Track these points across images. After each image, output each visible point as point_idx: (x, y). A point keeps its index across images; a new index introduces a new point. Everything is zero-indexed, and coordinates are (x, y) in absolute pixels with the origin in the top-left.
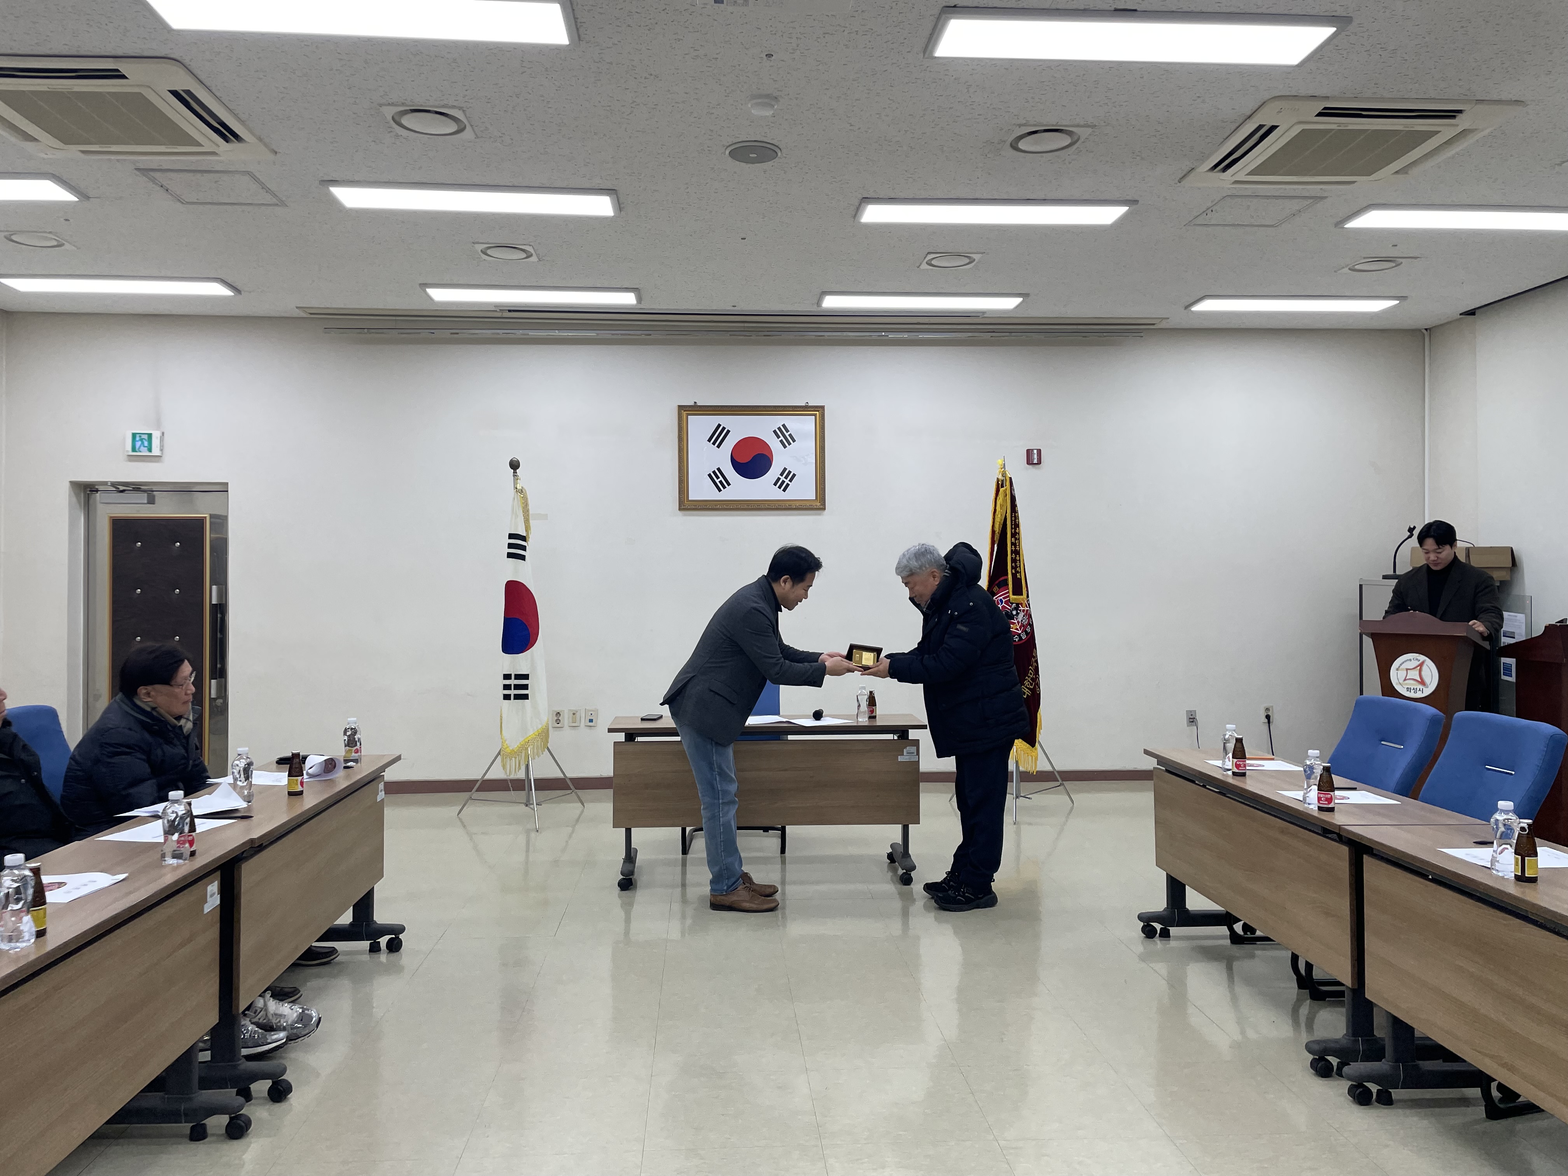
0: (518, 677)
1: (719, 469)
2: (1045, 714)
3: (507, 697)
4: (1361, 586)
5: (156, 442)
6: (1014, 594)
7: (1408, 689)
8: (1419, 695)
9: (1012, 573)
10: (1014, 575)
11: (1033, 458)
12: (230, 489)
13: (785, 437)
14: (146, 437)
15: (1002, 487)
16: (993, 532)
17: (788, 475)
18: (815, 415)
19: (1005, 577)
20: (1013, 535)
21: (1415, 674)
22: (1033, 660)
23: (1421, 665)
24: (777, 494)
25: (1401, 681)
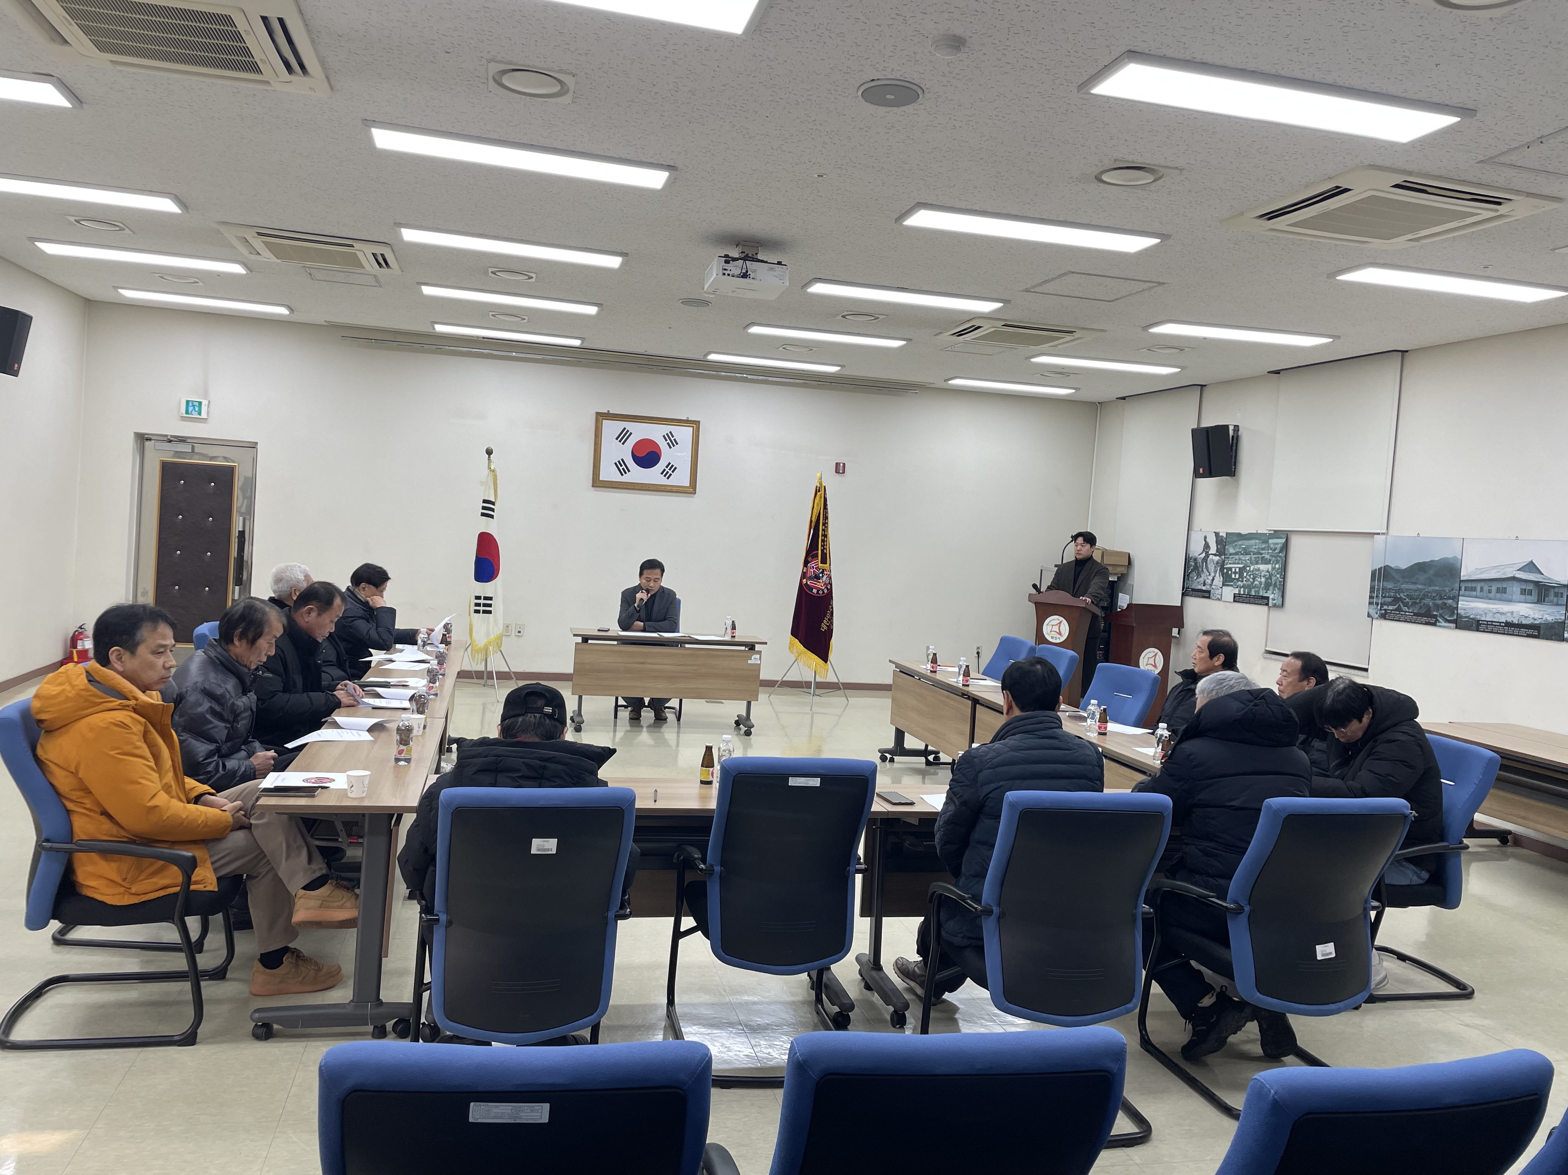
0: (486, 598)
1: (622, 460)
2: (834, 642)
3: (477, 612)
4: (1041, 570)
5: (204, 409)
6: (821, 563)
7: (1052, 638)
8: (1058, 641)
9: (821, 550)
10: (822, 551)
11: (840, 469)
12: (259, 446)
13: (672, 442)
14: (197, 404)
15: (819, 492)
16: (811, 521)
17: (671, 467)
18: (693, 427)
19: (816, 552)
20: (824, 524)
21: (1056, 628)
22: (830, 607)
23: (1060, 623)
24: (663, 481)
25: (1049, 632)
